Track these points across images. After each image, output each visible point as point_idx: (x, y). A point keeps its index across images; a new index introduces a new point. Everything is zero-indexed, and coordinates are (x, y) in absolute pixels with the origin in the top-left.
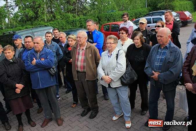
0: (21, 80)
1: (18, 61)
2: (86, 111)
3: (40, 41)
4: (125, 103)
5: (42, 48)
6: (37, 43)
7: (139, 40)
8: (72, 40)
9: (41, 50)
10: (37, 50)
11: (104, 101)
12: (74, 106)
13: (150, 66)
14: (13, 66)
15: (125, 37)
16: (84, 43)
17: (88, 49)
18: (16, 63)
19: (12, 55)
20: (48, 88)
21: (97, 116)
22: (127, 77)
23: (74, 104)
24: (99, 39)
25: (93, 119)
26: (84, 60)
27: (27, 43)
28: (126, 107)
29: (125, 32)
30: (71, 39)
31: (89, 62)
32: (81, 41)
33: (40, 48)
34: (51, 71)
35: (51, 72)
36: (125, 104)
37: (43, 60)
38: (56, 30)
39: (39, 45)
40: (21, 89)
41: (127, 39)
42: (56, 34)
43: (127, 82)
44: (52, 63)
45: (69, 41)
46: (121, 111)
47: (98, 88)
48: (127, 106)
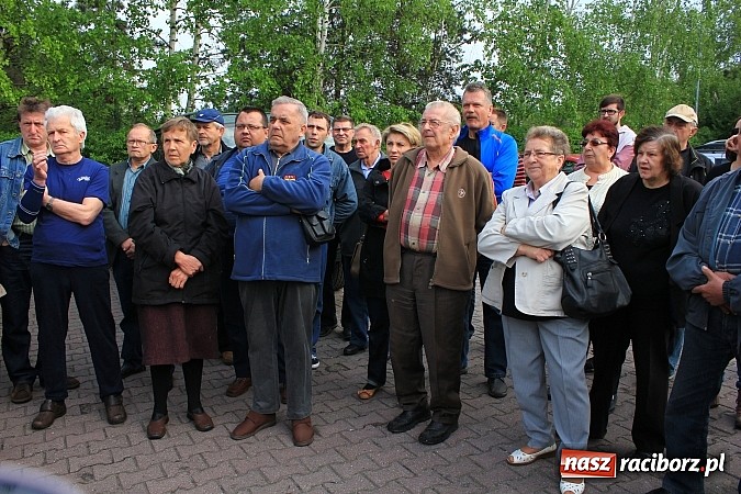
0: (196, 244)
1: (203, 179)
2: (409, 414)
3: (293, 115)
4: (568, 389)
5: (294, 141)
6: (284, 121)
7: (658, 158)
8: (403, 141)
9: (292, 147)
10: (276, 145)
11: (487, 399)
12: (366, 396)
13: (691, 251)
14: (181, 190)
15: (601, 160)
16: (445, 144)
17: (456, 169)
18: (193, 182)
19: (186, 150)
20: (288, 283)
21: (451, 440)
22: (589, 283)
23: (368, 387)
24: (502, 159)
25: (433, 447)
26: (437, 205)
27: (246, 130)
28: (571, 412)
29: (604, 140)
30: (398, 139)
31: (454, 219)
32: (435, 136)
33: (291, 138)
34: (312, 225)
35: (309, 228)
36: (570, 398)
37: (290, 179)
38: (346, 120)
39: (289, 130)
40: (191, 273)
41: (609, 168)
42: (342, 132)
43: (588, 301)
44: (319, 193)
45: (391, 143)
46: (548, 431)
47: (467, 349)
48: (574, 408)
